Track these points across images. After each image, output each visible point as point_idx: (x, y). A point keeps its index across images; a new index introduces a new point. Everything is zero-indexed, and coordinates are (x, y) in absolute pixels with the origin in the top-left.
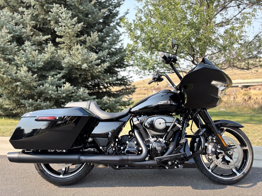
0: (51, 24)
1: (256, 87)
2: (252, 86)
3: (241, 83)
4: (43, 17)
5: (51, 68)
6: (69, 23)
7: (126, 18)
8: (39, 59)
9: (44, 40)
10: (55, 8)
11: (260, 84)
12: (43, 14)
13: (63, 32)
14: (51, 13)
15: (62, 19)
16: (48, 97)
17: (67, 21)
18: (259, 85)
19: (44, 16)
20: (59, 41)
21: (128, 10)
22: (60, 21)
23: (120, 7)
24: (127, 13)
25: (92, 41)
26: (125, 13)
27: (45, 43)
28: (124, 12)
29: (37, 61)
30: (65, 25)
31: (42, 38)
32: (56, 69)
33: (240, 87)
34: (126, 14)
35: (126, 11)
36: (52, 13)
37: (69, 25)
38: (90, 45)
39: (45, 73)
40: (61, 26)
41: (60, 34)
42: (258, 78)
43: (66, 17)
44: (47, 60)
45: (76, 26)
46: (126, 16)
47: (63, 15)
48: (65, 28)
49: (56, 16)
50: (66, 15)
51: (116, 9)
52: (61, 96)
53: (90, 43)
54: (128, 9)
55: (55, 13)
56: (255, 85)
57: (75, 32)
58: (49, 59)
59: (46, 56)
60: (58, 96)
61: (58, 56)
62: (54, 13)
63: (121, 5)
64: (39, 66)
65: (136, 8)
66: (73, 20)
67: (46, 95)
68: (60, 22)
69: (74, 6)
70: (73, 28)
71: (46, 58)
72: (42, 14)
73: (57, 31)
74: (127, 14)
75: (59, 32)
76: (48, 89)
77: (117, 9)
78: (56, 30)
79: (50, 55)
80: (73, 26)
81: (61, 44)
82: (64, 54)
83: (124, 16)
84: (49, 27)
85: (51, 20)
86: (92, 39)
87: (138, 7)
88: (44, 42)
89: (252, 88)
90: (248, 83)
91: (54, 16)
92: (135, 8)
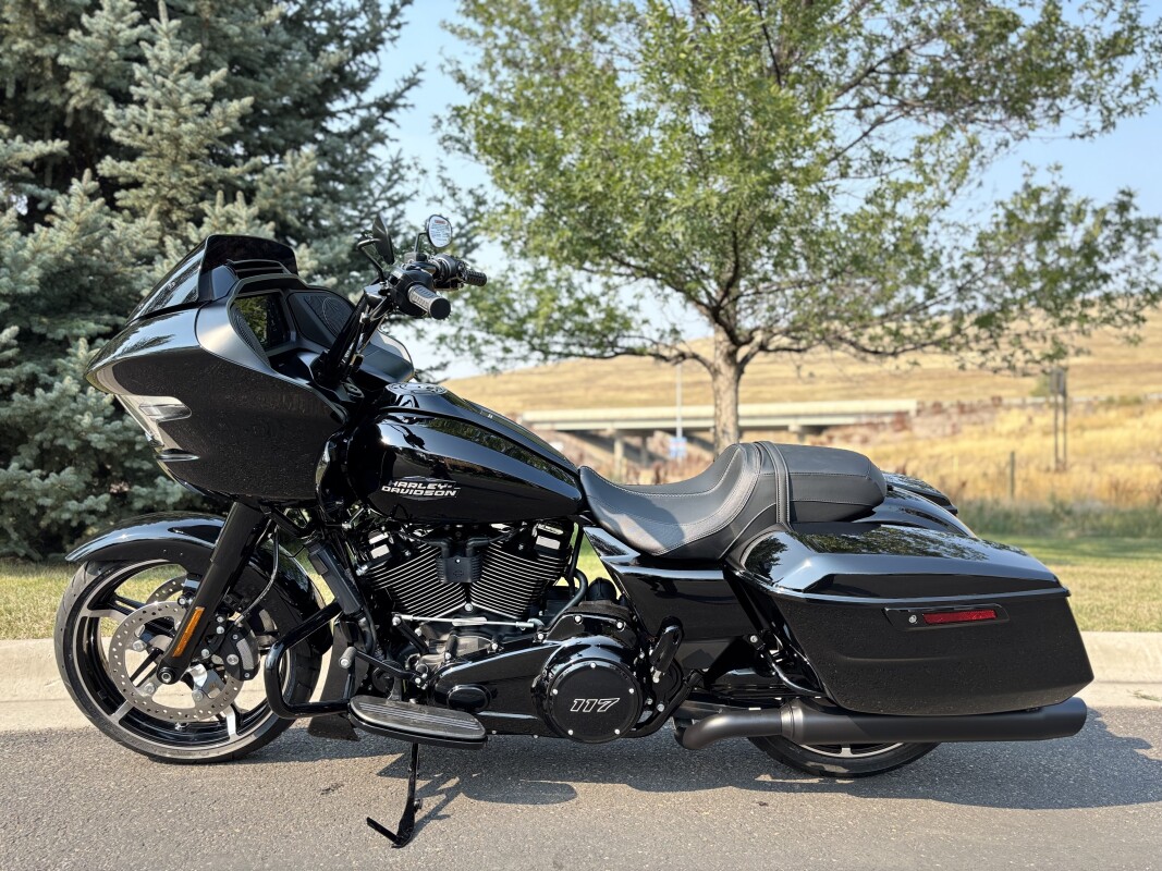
0: (68, 85)
1: (850, 431)
2: (837, 427)
3: (796, 416)
4: (30, 51)
5: (67, 302)
6: (187, 90)
7: (409, 102)
8: (26, 254)
9: (25, 164)
10: (105, 13)
11: (864, 420)
12: (31, 33)
13: (145, 131)
14: (79, 33)
15: (150, 70)
16: (64, 447)
17: (176, 81)
18: (861, 425)
19: (32, 45)
20: (115, 172)
21: (420, 70)
22: (138, 75)
23: (375, 50)
24: (412, 83)
25: (285, 190)
26: (405, 81)
27: (33, 176)
28: (399, 77)
29: (15, 260)
30: (161, 101)
31: (19, 150)
32: (98, 308)
33: (795, 433)
34: (408, 88)
35: (408, 75)
36: (86, 32)
37: (187, 98)
38: (273, 206)
39: (40, 323)
40: (142, 103)
41: (127, 141)
42: (851, 397)
43: (173, 61)
44: (59, 260)
45: (216, 109)
46: (407, 94)
47: (161, 49)
48: (161, 112)
49: (107, 50)
50: (175, 53)
51: (359, 58)
52: (134, 443)
53: (275, 196)
54: (420, 64)
55: (101, 36)
56: (847, 426)
57: (208, 136)
58: (68, 258)
59: (55, 240)
60: (121, 443)
61: (116, 243)
62: (95, 35)
63: (382, 41)
64: (26, 289)
65: (448, 68)
66: (206, 81)
67: (55, 437)
68: (138, 85)
69: (195, 18)
70: (202, 115)
71: (59, 249)
72: (26, 37)
73: (116, 123)
74: (414, 89)
75: (126, 128)
76: (73, 405)
77: (368, 59)
78: (110, 119)
79: (77, 237)
80: (201, 108)
81: (127, 187)
82: (146, 241)
83: (399, 95)
84: (57, 101)
85: (75, 70)
86: (284, 181)
87: (458, 62)
88: (25, 170)
89: (837, 434)
90: (821, 415)
91: (96, 51)
92: (442, 67)
